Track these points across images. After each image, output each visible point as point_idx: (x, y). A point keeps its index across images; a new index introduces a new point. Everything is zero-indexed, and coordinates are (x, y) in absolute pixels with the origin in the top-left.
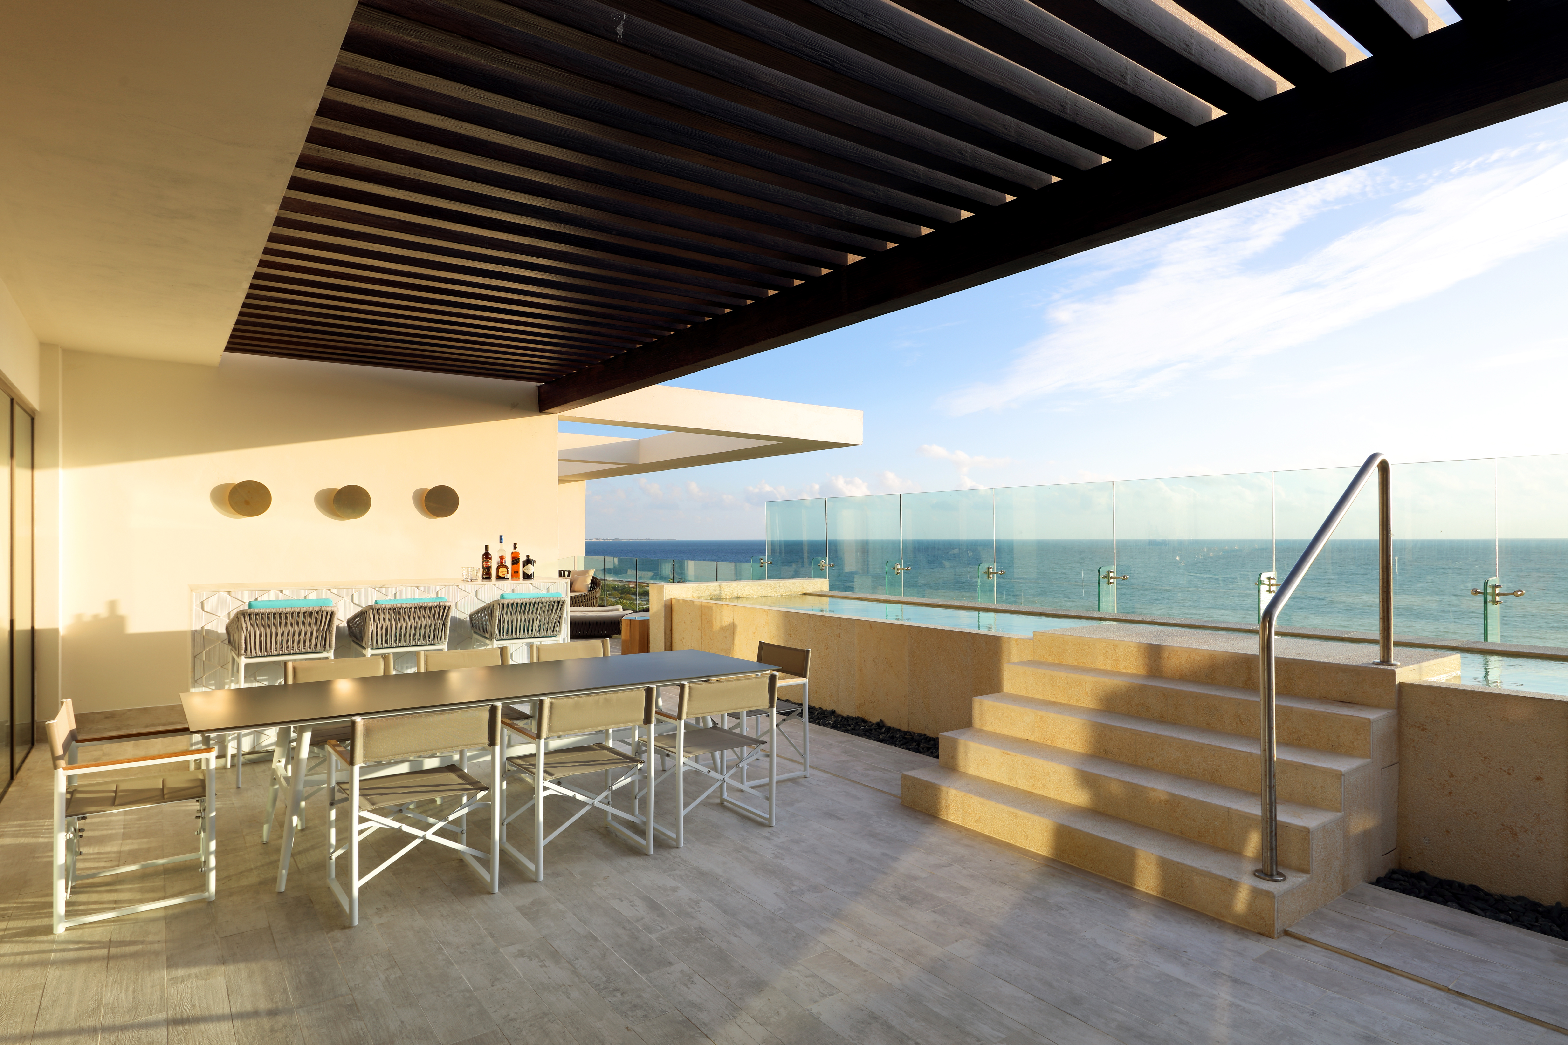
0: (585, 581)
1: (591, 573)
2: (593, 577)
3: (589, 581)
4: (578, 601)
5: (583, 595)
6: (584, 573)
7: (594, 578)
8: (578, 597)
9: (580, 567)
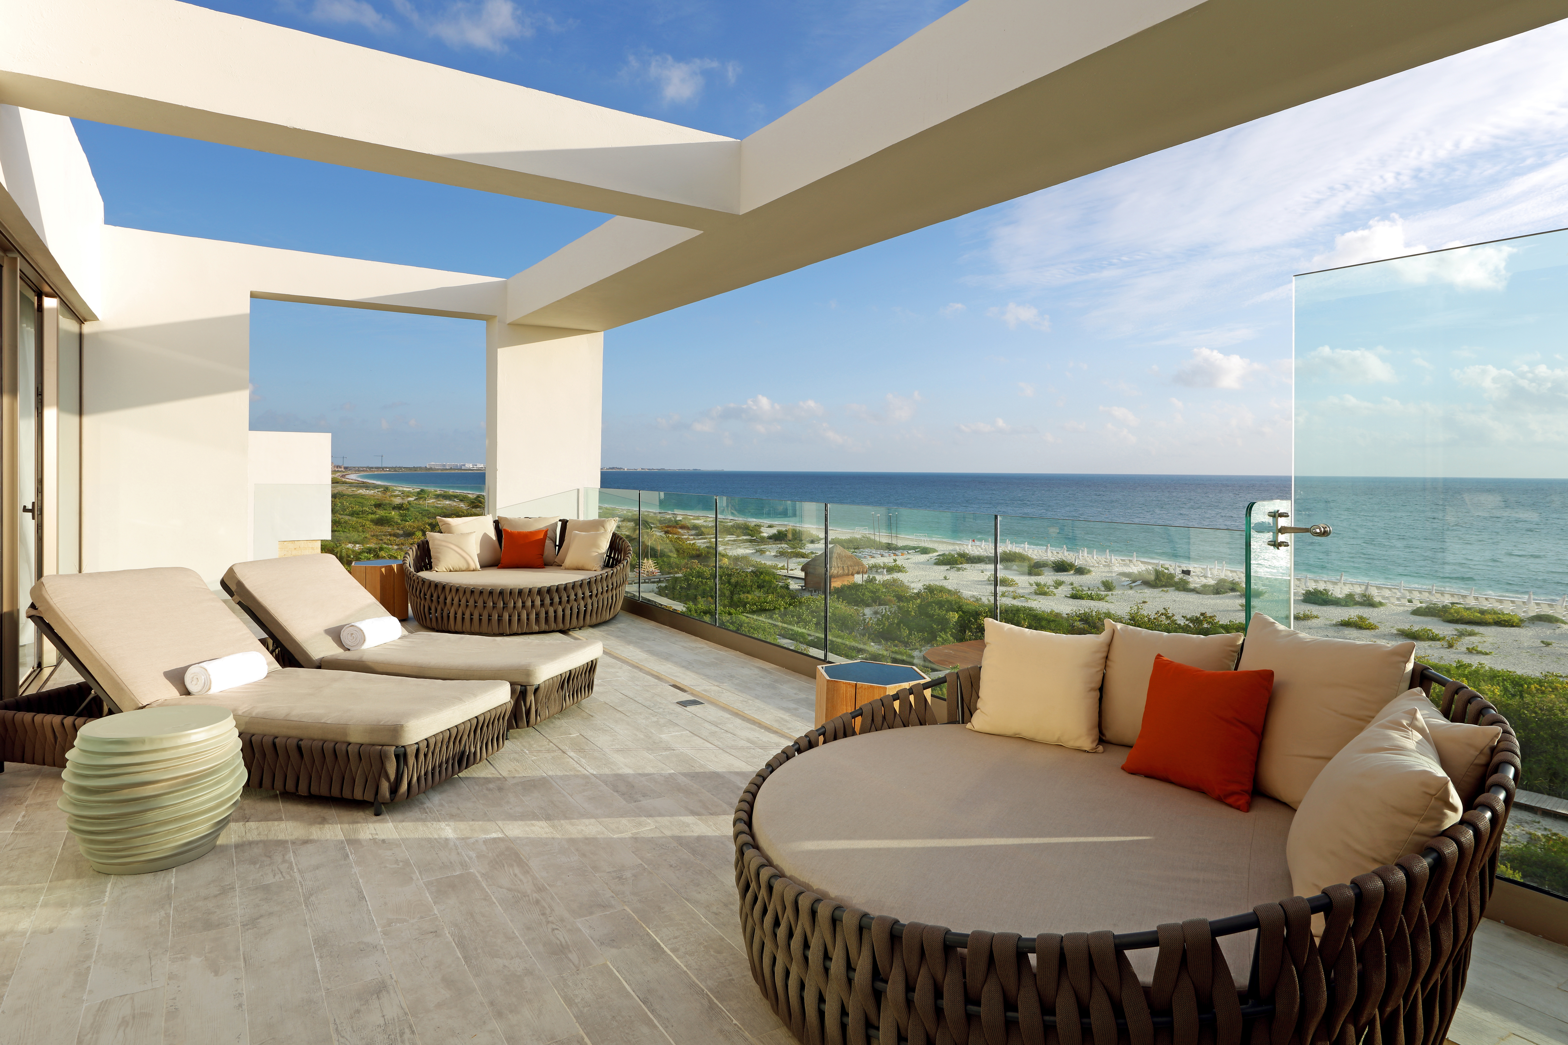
0: (595, 544)
1: (612, 526)
2: (614, 535)
3: (604, 545)
4: (573, 597)
5: (585, 582)
6: (595, 526)
7: (615, 538)
8: (573, 587)
9: (592, 513)
